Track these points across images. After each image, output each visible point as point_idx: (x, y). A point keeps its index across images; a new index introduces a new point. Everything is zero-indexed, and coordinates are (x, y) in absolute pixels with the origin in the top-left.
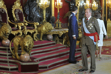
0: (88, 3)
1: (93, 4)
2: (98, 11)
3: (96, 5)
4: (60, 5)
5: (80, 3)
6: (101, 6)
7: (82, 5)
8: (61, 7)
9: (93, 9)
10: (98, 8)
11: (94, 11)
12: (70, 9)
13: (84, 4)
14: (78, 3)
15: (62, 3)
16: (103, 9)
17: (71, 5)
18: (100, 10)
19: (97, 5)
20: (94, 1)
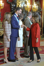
0: (28, 5)
1: (33, 5)
2: (38, 12)
3: (36, 6)
4: (2, 6)
5: (21, 4)
6: (41, 7)
7: (23, 6)
8: (2, 8)
9: (34, 10)
10: (38, 9)
11: (34, 12)
12: (11, 9)
13: (25, 5)
14: (19, 4)
15: (3, 4)
16: (43, 11)
17: (12, 6)
18: (40, 12)
19: (38, 6)
20: (35, 3)
